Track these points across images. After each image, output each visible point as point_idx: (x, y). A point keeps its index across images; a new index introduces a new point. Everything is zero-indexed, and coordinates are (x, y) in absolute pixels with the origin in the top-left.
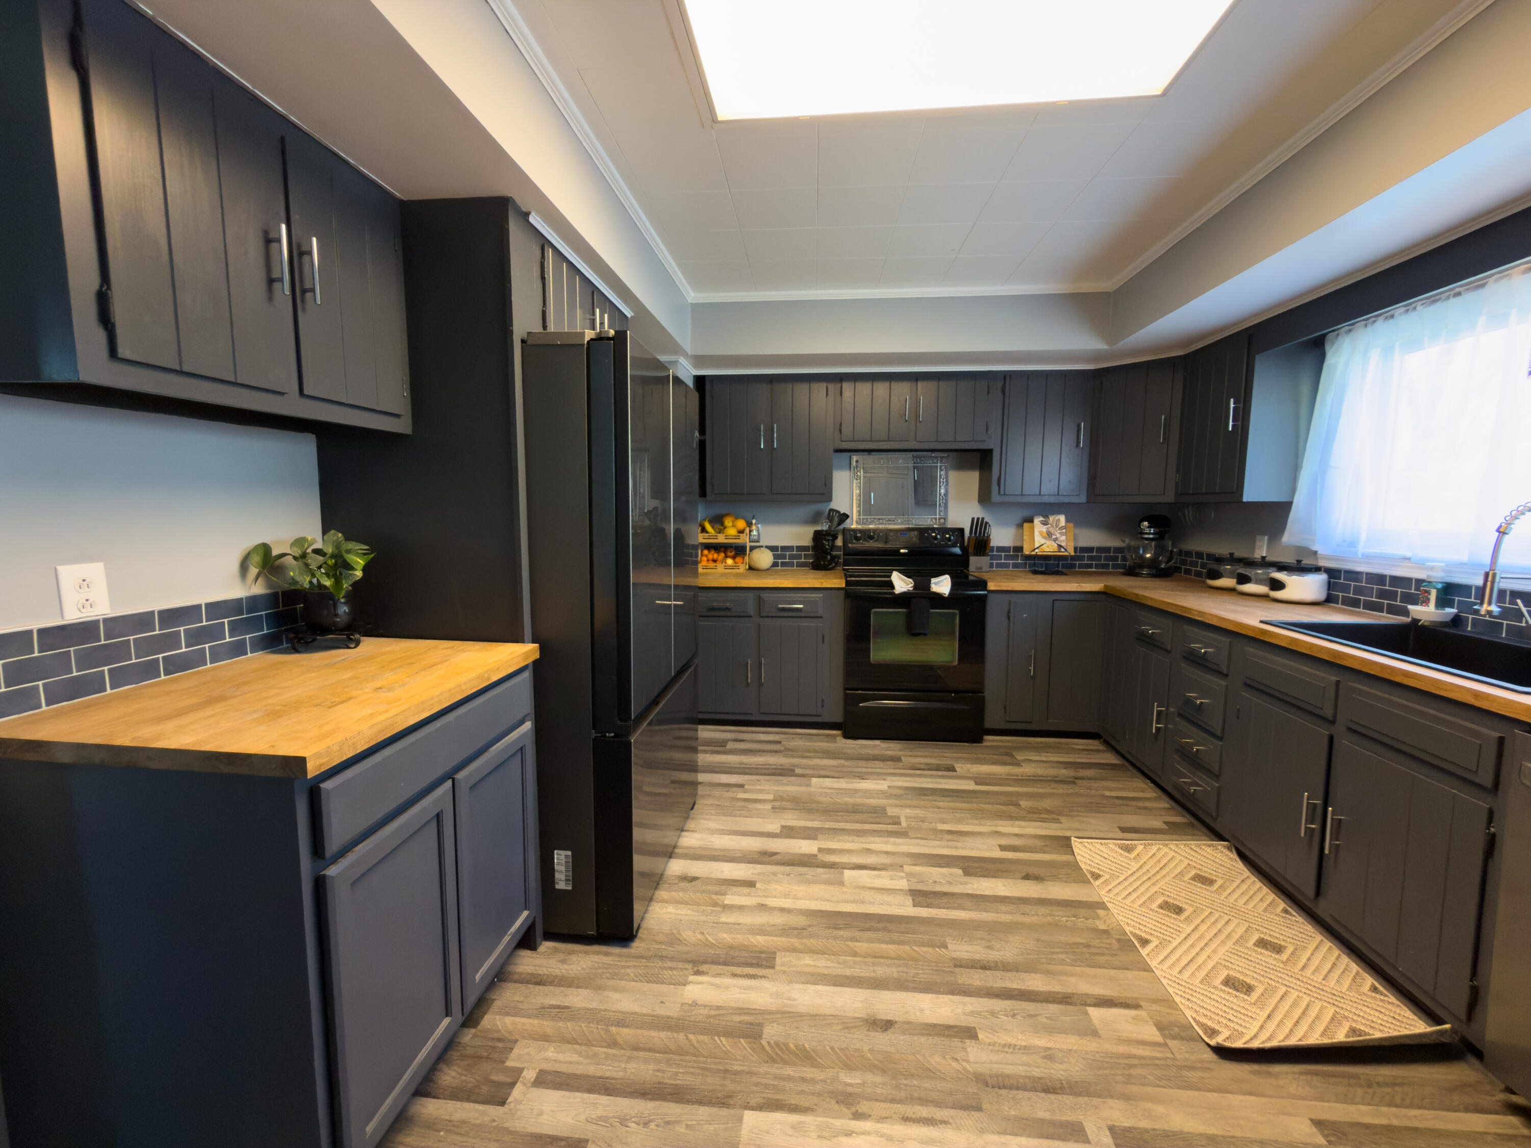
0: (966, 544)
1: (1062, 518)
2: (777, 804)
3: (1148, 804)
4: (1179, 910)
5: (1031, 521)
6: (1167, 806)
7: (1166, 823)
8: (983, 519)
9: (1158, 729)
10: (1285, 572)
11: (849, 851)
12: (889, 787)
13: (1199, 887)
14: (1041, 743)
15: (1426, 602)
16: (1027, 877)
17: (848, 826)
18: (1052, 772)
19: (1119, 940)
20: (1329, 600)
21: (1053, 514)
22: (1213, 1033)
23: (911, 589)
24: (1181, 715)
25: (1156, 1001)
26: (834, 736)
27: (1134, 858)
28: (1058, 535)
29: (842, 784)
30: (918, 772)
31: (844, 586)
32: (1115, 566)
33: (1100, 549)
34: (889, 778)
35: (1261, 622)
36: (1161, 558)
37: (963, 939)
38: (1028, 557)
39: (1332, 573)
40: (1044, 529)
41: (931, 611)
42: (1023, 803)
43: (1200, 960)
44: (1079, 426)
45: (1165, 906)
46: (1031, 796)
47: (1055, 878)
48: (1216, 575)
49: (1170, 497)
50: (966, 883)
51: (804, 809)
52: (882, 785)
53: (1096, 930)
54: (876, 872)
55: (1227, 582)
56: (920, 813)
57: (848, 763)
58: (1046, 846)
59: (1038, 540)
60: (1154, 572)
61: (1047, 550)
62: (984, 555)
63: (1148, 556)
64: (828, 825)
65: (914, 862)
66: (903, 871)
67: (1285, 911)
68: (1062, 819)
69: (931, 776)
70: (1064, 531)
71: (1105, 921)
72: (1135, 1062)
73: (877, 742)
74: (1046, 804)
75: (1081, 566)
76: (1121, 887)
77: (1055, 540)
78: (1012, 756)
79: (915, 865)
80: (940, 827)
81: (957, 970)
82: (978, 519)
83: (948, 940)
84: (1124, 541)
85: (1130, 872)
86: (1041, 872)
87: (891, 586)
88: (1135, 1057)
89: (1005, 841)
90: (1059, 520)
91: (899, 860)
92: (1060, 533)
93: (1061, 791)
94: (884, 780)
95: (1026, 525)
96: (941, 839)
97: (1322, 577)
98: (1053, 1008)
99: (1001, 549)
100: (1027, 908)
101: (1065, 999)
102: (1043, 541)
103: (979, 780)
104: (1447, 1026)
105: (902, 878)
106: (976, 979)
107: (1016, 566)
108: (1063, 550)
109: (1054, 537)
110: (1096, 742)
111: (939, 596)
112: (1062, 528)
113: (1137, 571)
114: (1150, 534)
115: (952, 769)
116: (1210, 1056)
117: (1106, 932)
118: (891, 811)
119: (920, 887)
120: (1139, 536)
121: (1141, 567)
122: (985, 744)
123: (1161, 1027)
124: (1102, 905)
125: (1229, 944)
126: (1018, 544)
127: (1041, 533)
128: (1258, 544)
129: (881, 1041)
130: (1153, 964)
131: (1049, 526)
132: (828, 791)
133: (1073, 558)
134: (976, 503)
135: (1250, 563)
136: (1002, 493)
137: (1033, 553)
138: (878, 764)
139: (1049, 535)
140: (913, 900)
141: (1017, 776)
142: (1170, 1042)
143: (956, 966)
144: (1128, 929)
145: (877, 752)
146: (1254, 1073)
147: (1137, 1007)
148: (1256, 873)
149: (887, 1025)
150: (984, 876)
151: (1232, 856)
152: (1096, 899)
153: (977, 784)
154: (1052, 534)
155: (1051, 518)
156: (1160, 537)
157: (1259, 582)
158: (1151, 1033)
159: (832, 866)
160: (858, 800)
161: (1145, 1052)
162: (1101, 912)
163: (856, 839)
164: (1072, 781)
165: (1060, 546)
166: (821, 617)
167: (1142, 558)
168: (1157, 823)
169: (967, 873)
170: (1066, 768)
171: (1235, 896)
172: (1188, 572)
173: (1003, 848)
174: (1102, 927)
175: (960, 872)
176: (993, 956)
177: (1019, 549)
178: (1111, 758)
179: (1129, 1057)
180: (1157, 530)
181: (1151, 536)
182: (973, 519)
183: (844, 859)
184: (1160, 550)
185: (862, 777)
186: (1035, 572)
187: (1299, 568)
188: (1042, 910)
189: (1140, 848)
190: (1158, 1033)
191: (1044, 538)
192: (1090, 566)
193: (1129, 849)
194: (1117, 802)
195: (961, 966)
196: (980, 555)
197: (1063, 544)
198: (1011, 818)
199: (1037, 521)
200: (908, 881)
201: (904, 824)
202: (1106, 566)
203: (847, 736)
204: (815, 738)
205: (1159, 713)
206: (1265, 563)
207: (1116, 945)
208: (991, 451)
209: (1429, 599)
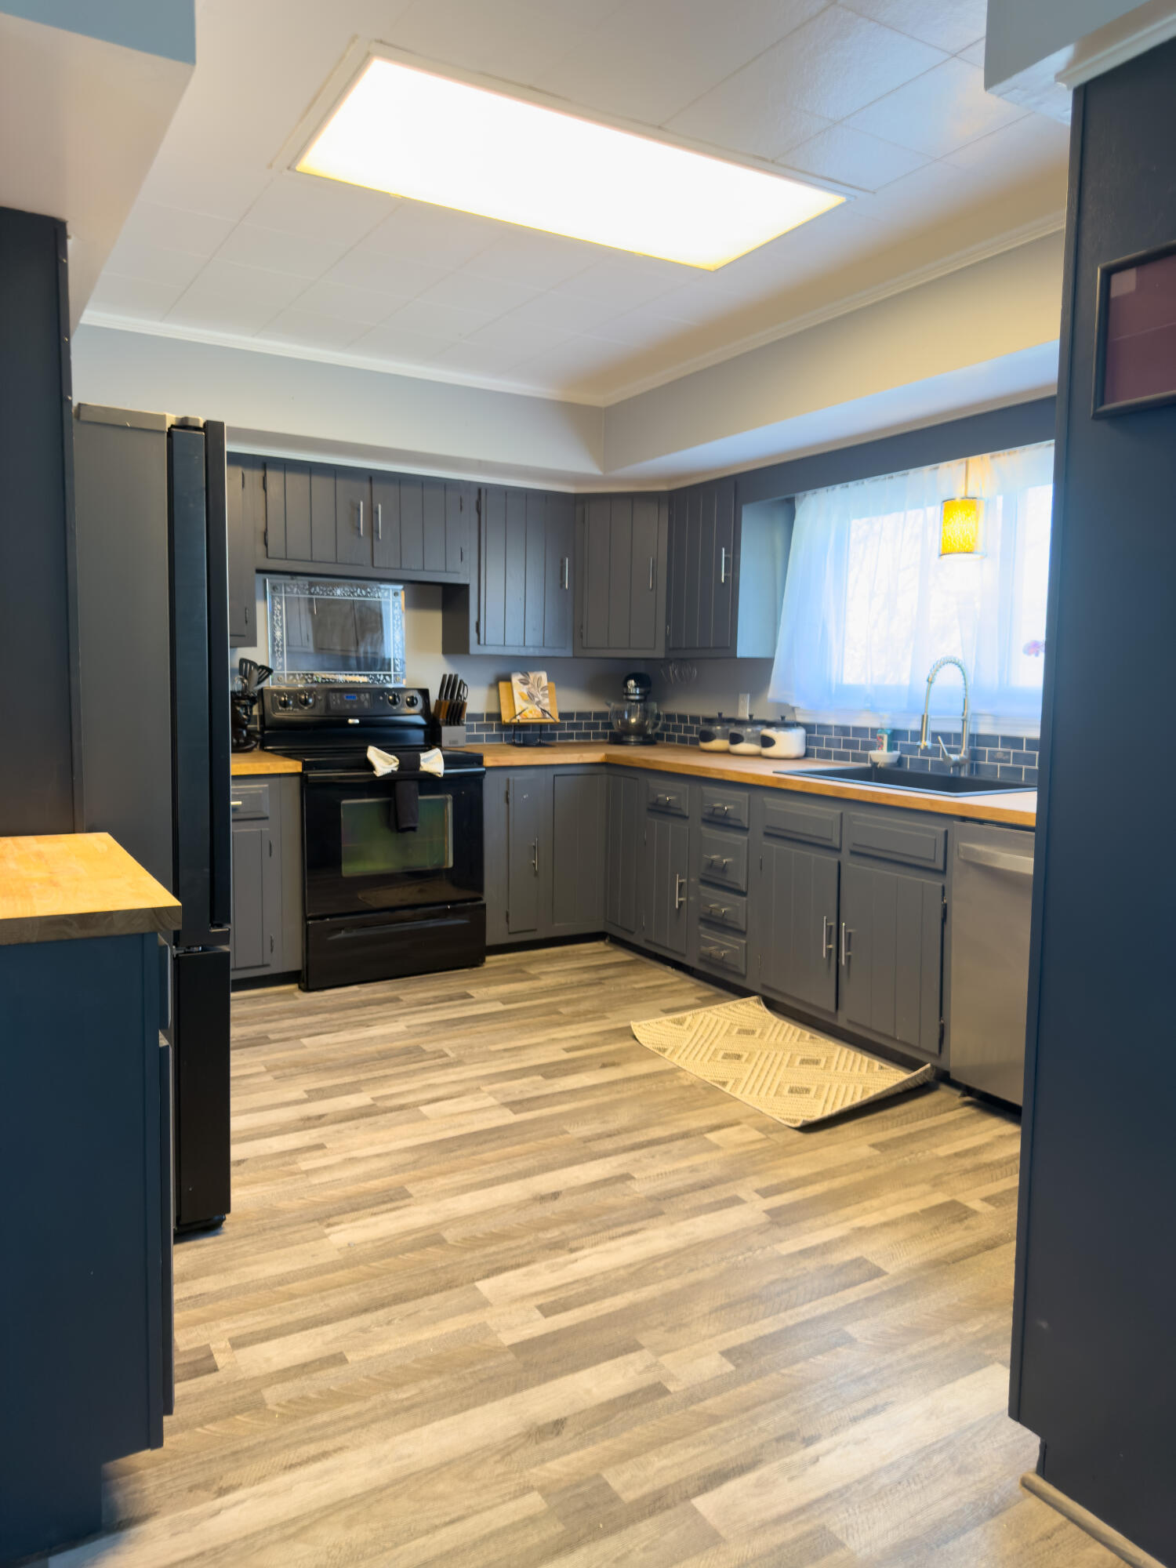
0: (432, 709)
1: (544, 675)
2: (278, 1073)
3: (675, 987)
4: (739, 1057)
5: (508, 679)
6: (693, 985)
7: (699, 998)
8: (456, 676)
9: (681, 903)
10: (774, 728)
11: (409, 1092)
12: (408, 1027)
13: (745, 1038)
14: (547, 954)
15: (881, 746)
16: (604, 1066)
17: (389, 1072)
18: (575, 978)
19: (704, 1088)
20: (807, 754)
21: (533, 670)
22: (795, 1121)
23: (396, 769)
24: (703, 882)
25: (748, 1117)
26: (290, 993)
27: (688, 1029)
28: (541, 698)
29: (345, 1036)
30: (431, 1006)
31: (300, 769)
32: (596, 736)
33: (581, 715)
34: (401, 1018)
35: (774, 772)
36: (647, 723)
37: (578, 1123)
38: (508, 726)
39: (809, 728)
40: (524, 689)
41: (420, 798)
42: (564, 1010)
43: (768, 1084)
44: (563, 562)
45: (726, 1056)
46: (568, 1003)
47: (628, 1060)
48: (707, 737)
49: (659, 653)
50: (552, 1085)
51: (320, 1070)
52: (400, 1026)
53: (684, 1087)
54: (455, 1100)
55: (718, 744)
56: (459, 1041)
57: (335, 1016)
58: (605, 1039)
59: (520, 705)
60: (641, 739)
61: (530, 716)
62: (458, 724)
63: (633, 720)
64: (363, 1077)
65: (486, 1083)
66: (483, 1092)
67: (812, 1037)
68: (608, 1015)
69: (449, 1007)
70: (547, 692)
71: (687, 1079)
72: (753, 1153)
73: (355, 988)
74: (585, 1006)
75: (562, 736)
76: (687, 1053)
77: (538, 703)
78: (523, 972)
79: (492, 1083)
80: (493, 1048)
81: (588, 1144)
82: (450, 676)
83: (566, 1128)
84: (609, 705)
85: (688, 1041)
86: (615, 1059)
87: (370, 767)
88: (752, 1151)
89: (566, 1045)
90: (540, 679)
91: (475, 1084)
92: (543, 695)
93: (592, 993)
94: (396, 1021)
95: (502, 685)
96: (502, 1058)
97: (800, 733)
98: (680, 1143)
99: (473, 717)
100: (618, 1088)
101: (685, 1135)
102: (524, 705)
103: (505, 1000)
104: (928, 1066)
105: (486, 1097)
106: (608, 1144)
107: (490, 738)
108: (547, 716)
109: (536, 699)
110: (602, 944)
111: (430, 777)
112: (544, 689)
113: (625, 739)
114: (636, 694)
115: (467, 996)
116: (798, 1134)
117: (692, 1086)
118: (427, 1047)
119: (510, 1099)
120: (625, 697)
121: (628, 734)
122: (486, 966)
123: (760, 1130)
124: (679, 1069)
125: (783, 1067)
126: (494, 710)
127: (521, 695)
128: (741, 702)
129: (557, 1206)
130: (737, 1095)
131: (530, 685)
132: (338, 1046)
133: (554, 726)
134: (439, 656)
135: (741, 723)
136: (482, 641)
137: (515, 721)
138: (374, 1009)
139: (531, 697)
140: (511, 1110)
141: (542, 988)
142: (770, 1136)
143: (585, 1142)
144: (708, 1079)
145: (363, 998)
146: (829, 1134)
147: (738, 1123)
148: (781, 1016)
149: (555, 1196)
150: (566, 1075)
151: (761, 1008)
152: (671, 1066)
153: (504, 1003)
154: (533, 696)
155: (532, 676)
156: (645, 698)
157: (751, 741)
158: (756, 1135)
159: (401, 1108)
160: (381, 1047)
161: (758, 1146)
162: (681, 1074)
163: (408, 1079)
164: (599, 982)
165: (544, 711)
166: (267, 818)
167: (627, 723)
168: (691, 1000)
169: (547, 1076)
170: (585, 972)
171: (774, 1036)
172: (670, 738)
173: (568, 1050)
174: (686, 1083)
175: (540, 1078)
176: (612, 1126)
177: (499, 716)
178: (623, 956)
179: (747, 1152)
180: (643, 690)
181: (637, 697)
182: (444, 676)
183: (411, 1099)
184: (646, 713)
185: (365, 1024)
186: (514, 744)
187: (784, 724)
188: (633, 1085)
189: (689, 1019)
190: (760, 1134)
191: (525, 701)
192: (570, 736)
193: (680, 1022)
194: (650, 991)
195: (589, 1141)
196: (454, 725)
197: (547, 709)
198: (559, 1024)
199: (516, 678)
200: (495, 1098)
201: (452, 1055)
202: (587, 736)
203: (307, 989)
204: (263, 1000)
205: (681, 885)
206: (752, 722)
207: (703, 1092)
208: (466, 587)
209: (882, 744)
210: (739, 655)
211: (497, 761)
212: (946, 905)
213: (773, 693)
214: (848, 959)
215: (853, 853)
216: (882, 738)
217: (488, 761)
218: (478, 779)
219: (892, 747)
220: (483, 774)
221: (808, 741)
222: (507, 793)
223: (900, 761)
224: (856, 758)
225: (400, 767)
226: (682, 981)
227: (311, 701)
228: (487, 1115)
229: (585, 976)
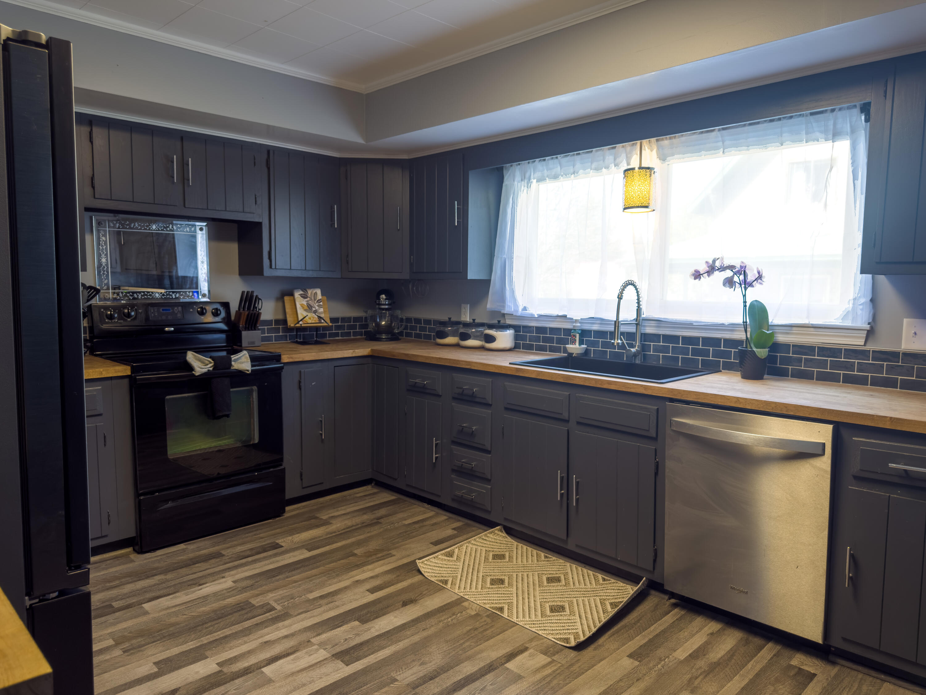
0: (233, 318)
1: (319, 291)
2: (126, 645)
3: (434, 521)
4: (502, 582)
5: (292, 294)
6: (446, 517)
7: (454, 529)
8: (252, 292)
9: (436, 458)
10: (495, 330)
11: (250, 652)
12: (234, 582)
13: (499, 562)
14: (331, 500)
15: (574, 341)
16: (405, 604)
17: (227, 632)
18: (358, 520)
19: (488, 616)
21: (310, 288)
22: (567, 640)
23: (211, 369)
24: (454, 442)
25: (531, 640)
26: (126, 555)
27: (457, 559)
28: (317, 308)
29: (182, 598)
30: (250, 559)
31: (129, 373)
32: (355, 334)
33: (344, 319)
34: (227, 574)
35: (510, 364)
36: (393, 324)
37: (402, 668)
38: (291, 329)
39: (516, 328)
40: (304, 302)
41: (231, 390)
42: (358, 551)
43: (532, 605)
44: (332, 208)
45: (493, 582)
46: (359, 544)
47: (422, 596)
48: (443, 335)
49: (406, 275)
50: (369, 629)
51: (164, 637)
52: (226, 583)
53: (471, 617)
54: (292, 657)
55: (450, 340)
56: (281, 592)
57: (169, 576)
58: (398, 576)
59: (301, 313)
60: (390, 336)
61: (310, 321)
62: (255, 330)
63: (383, 323)
64: (205, 640)
65: (315, 634)
66: (313, 645)
67: (546, 557)
68: (393, 552)
69: (265, 558)
70: (321, 303)
71: (471, 608)
72: (548, 679)
73: (182, 546)
74: (373, 545)
75: (331, 335)
76: (463, 582)
77: (315, 312)
78: (316, 518)
79: (319, 635)
80: (311, 596)
81: (417, 690)
82: (248, 292)
83: (393, 674)
84: (366, 312)
85: (461, 570)
86: (411, 595)
87: (190, 368)
88: (547, 676)
89: (368, 586)
90: (316, 294)
91: (303, 637)
92: (318, 306)
93: (375, 532)
94: (223, 577)
95: (286, 299)
96: (320, 606)
97: (510, 333)
98: (489, 677)
99: (268, 323)
100: (422, 625)
101: (490, 668)
102: (305, 314)
103: (310, 546)
104: (644, 578)
105: (317, 650)
107: (278, 338)
108: (323, 321)
109: (314, 309)
110: (369, 487)
111: (240, 373)
112: (319, 301)
113: (378, 336)
114: (385, 305)
115: (277, 546)
116: (573, 654)
117: (477, 615)
118: (256, 602)
119: (338, 649)
120: (377, 306)
121: (381, 333)
122: (286, 515)
123: (545, 653)
124: (461, 600)
125: (537, 588)
126: (280, 317)
127: (302, 306)
128: (463, 310)
130: (514, 619)
131: (308, 299)
132: (177, 608)
133: (325, 328)
134: (237, 277)
135: (466, 325)
136: (273, 267)
137: (297, 325)
138: (203, 566)
139: (309, 308)
140: (342, 661)
141: (335, 532)
142: (555, 658)
143: (414, 688)
144: (487, 606)
145: (191, 555)
146: (595, 649)
147: (526, 649)
148: (519, 540)
150: (377, 618)
151: (503, 535)
152: (455, 597)
153: (310, 550)
154: (312, 307)
155: (309, 292)
156: (393, 306)
157: (476, 338)
158: (543, 659)
159: (246, 671)
160: (216, 605)
161: (548, 671)
162: (466, 604)
163: (246, 639)
164: (376, 522)
165: (320, 318)
166: (100, 415)
167: (378, 325)
168: (449, 532)
169: (364, 621)
170: (365, 514)
171: (520, 559)
172: (409, 335)
173: (372, 591)
174: (473, 613)
175: (357, 623)
176: (430, 667)
177: (285, 321)
178: (387, 496)
179: (544, 678)
180: (390, 301)
181: (387, 307)
182: (243, 292)
183: (252, 660)
184: (393, 318)
185: (198, 583)
186: (297, 342)
187: (503, 327)
188: (433, 621)
189: (456, 551)
190: (545, 657)
191: (305, 310)
192: (337, 335)
193: (450, 555)
194: (417, 526)
195: (417, 687)
196: (252, 330)
197: (322, 316)
198: (358, 566)
199: (297, 294)
200: (325, 649)
201: (278, 608)
202: (348, 334)
203: (141, 551)
204: (103, 565)
205: (436, 445)
206: (474, 324)
207: (489, 620)
208: (259, 225)
209: (576, 340)
210: (469, 278)
211: (292, 358)
212: (658, 462)
213: (490, 304)
214: (577, 500)
215: (579, 423)
216: (575, 336)
217: (285, 359)
218: (277, 372)
219: (581, 343)
220: (282, 368)
221: (517, 337)
222: (300, 382)
223: (587, 352)
224: (553, 349)
225: (215, 367)
226: (437, 515)
227: (133, 313)
228: (323, 670)
229: (366, 517)
